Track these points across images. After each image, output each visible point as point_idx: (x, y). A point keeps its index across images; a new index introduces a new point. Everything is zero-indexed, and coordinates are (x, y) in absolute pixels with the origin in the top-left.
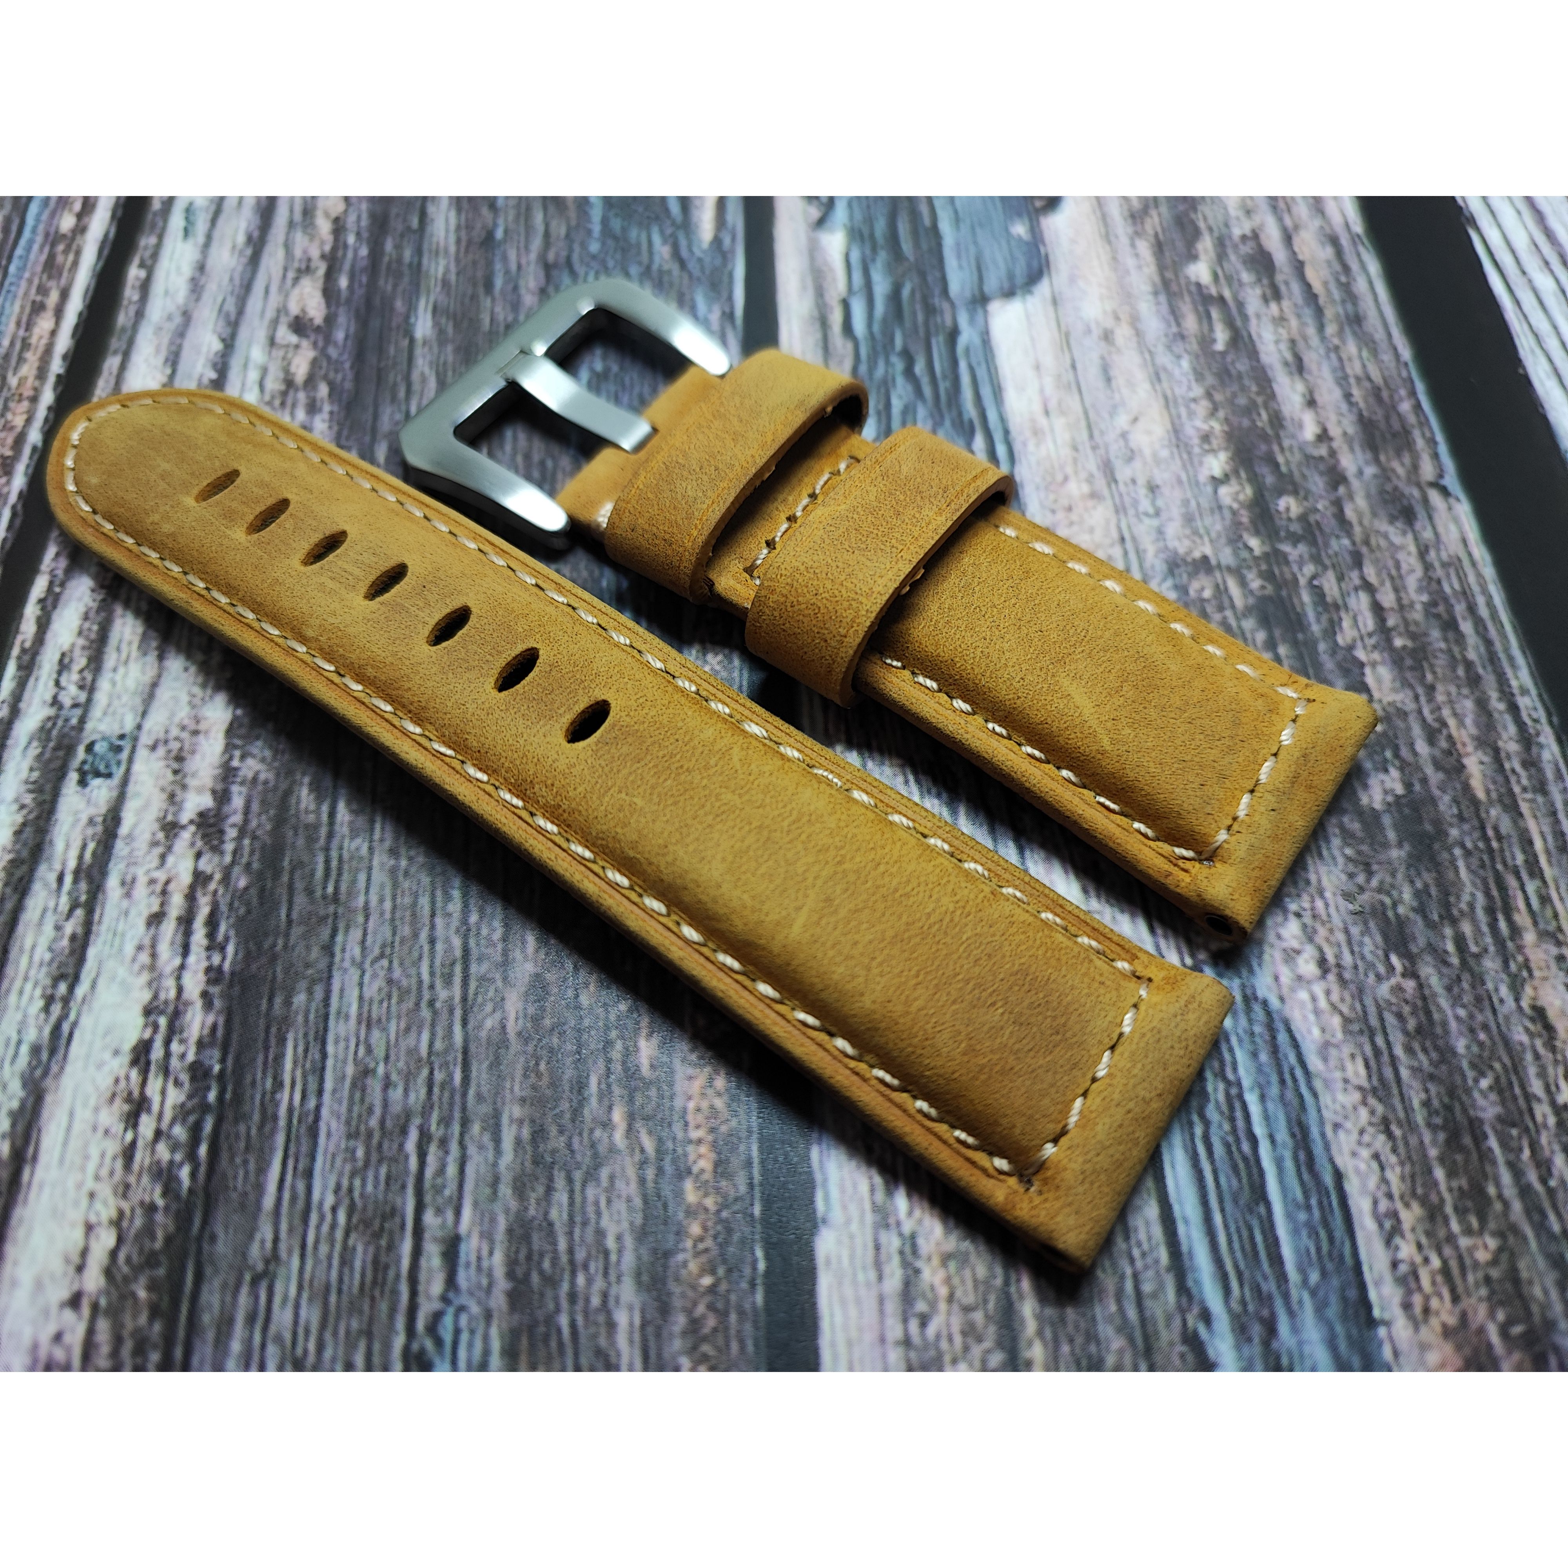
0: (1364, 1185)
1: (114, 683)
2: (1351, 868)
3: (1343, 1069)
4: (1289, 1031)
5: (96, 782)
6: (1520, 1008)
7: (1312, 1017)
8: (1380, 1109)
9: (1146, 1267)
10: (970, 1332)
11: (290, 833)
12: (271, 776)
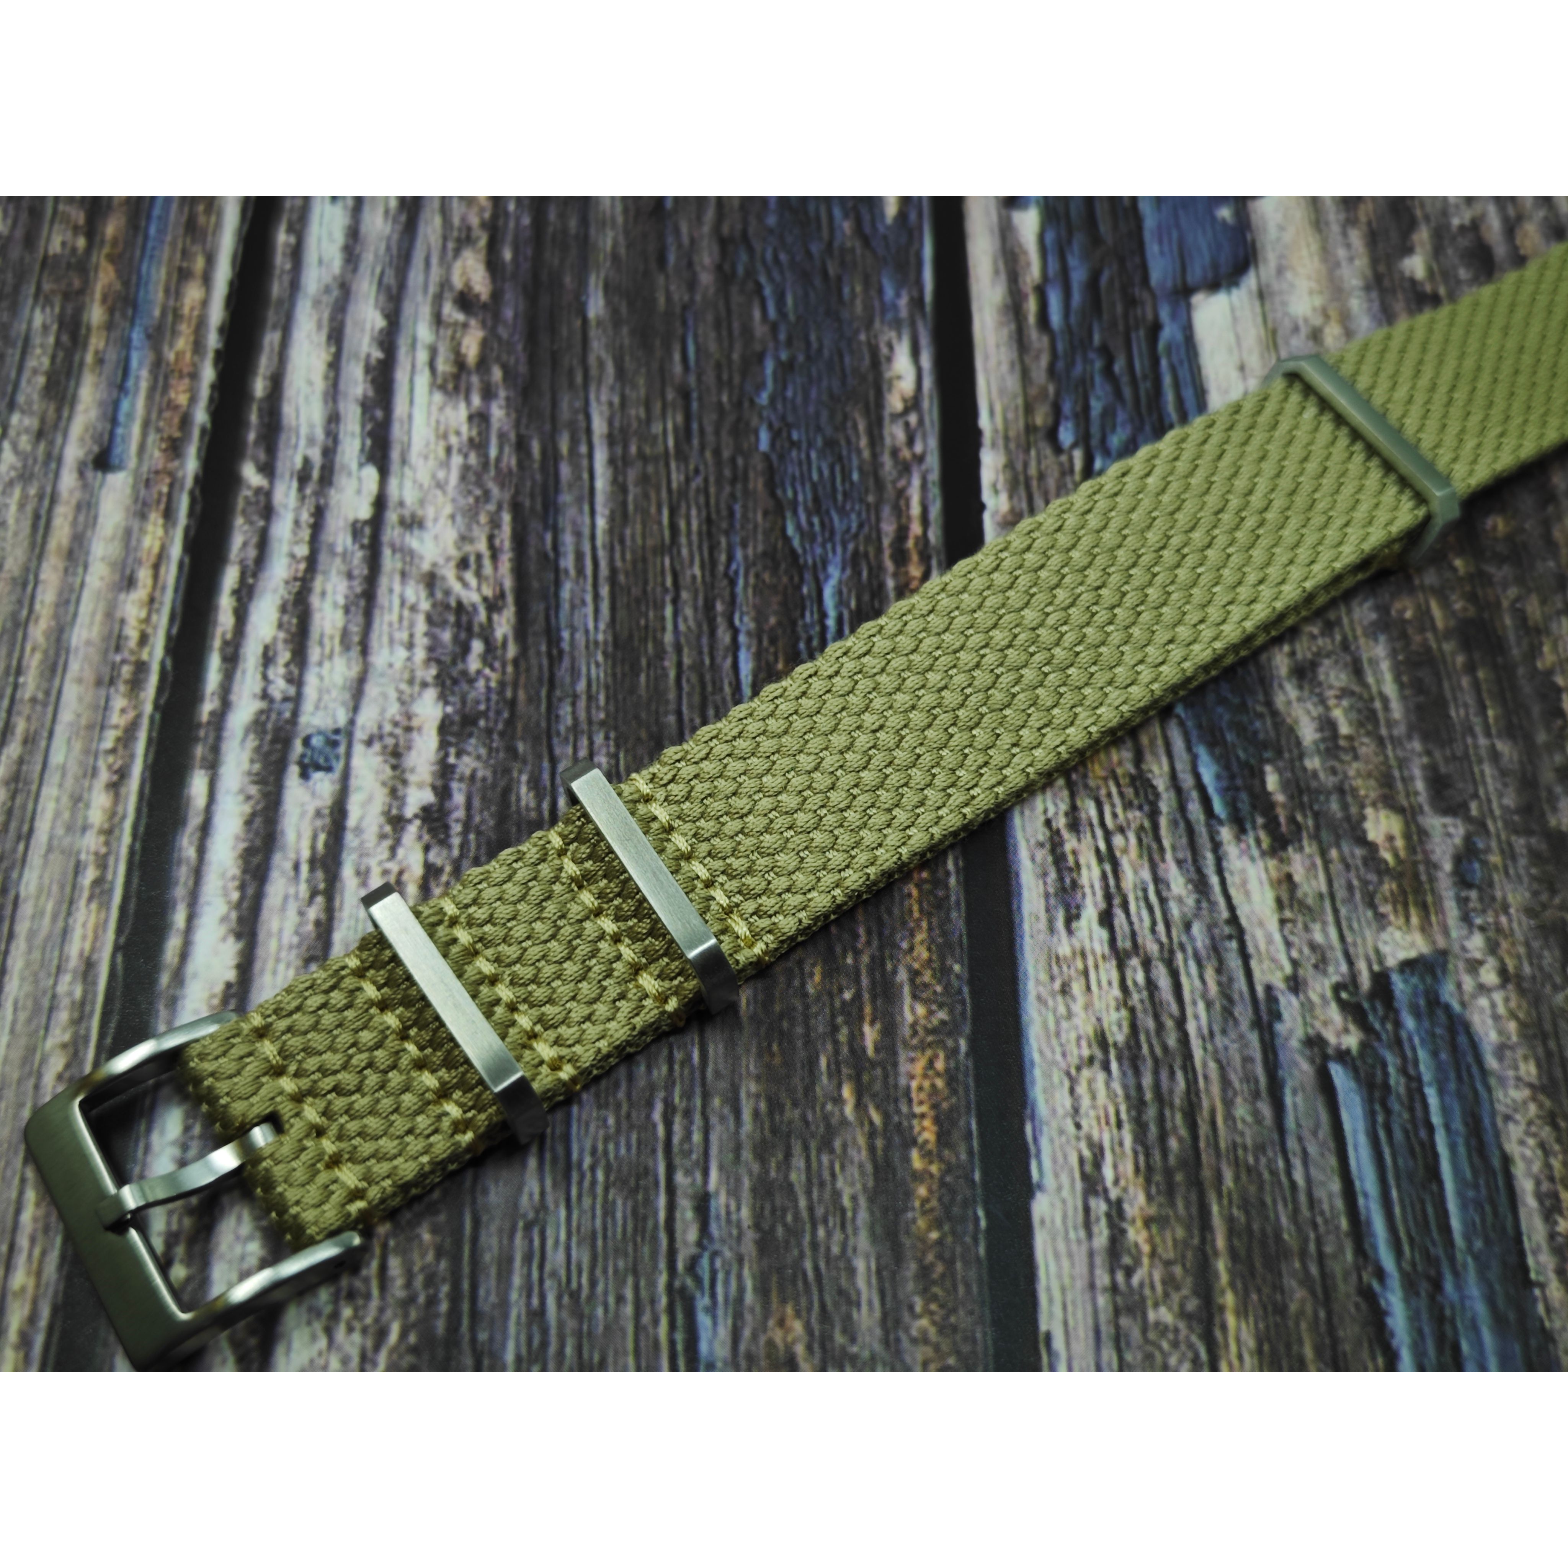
0: (1529, 1168)
1: (321, 678)
2: (1535, 886)
3: (1516, 1068)
4: (1469, 1032)
5: (318, 776)
7: (1490, 1022)
8: (1548, 1103)
9: (1328, 1232)
10: (1169, 1282)
12: (488, 774)
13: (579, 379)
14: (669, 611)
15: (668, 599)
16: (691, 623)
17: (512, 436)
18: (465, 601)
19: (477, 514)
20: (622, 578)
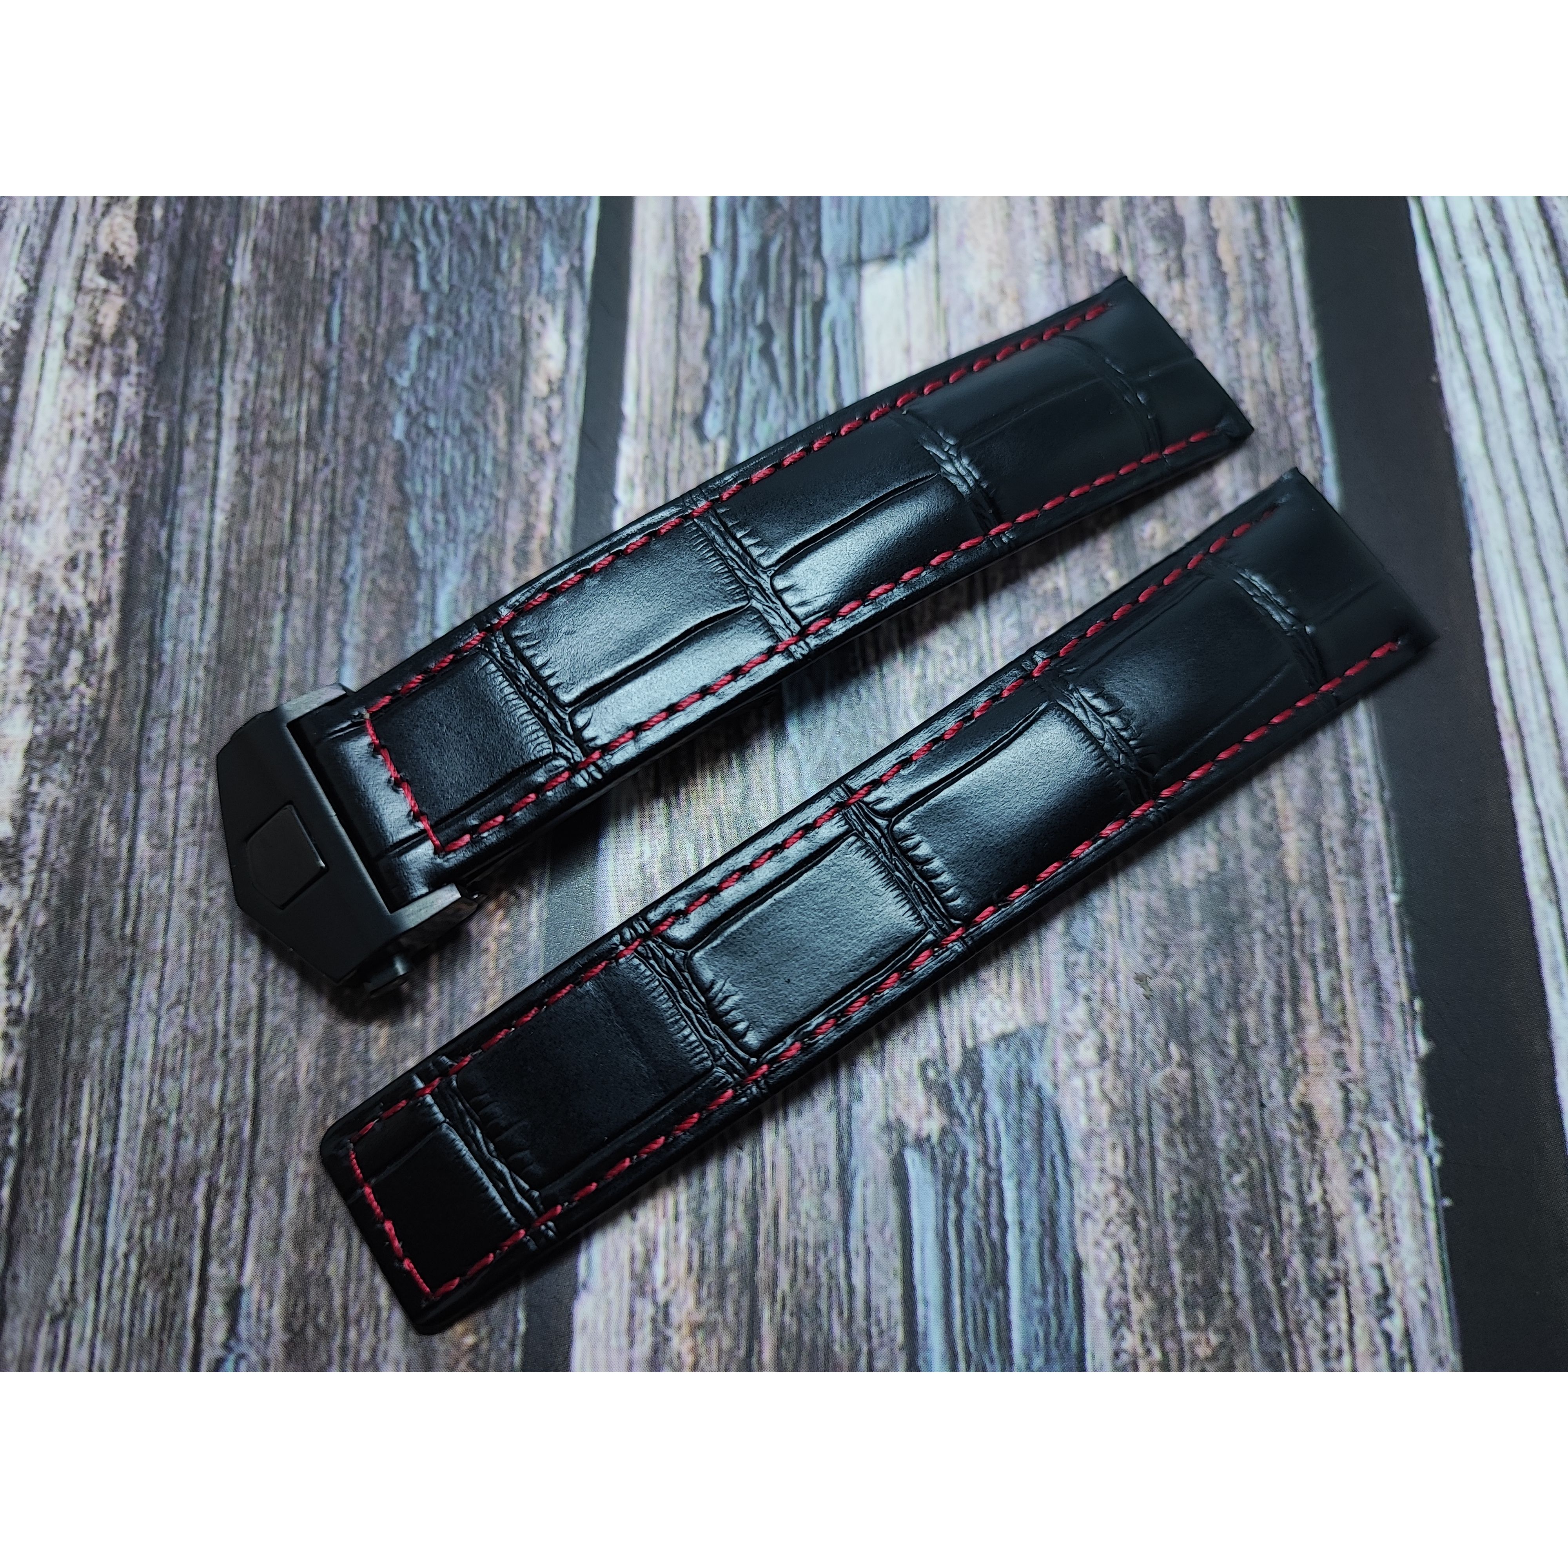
0: (1101, 1275)
2: (1149, 949)
3: (1102, 1158)
4: (1057, 1119)
6: (1288, 1104)
7: (1081, 1105)
8: (1130, 1200)
9: (882, 1345)
11: (89, 868)
12: (70, 804)
13: (216, 355)
14: (277, 621)
15: (280, 605)
16: (300, 635)
17: (139, 419)
18: (69, 607)
19: (92, 507)
20: (234, 583)
